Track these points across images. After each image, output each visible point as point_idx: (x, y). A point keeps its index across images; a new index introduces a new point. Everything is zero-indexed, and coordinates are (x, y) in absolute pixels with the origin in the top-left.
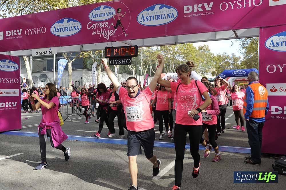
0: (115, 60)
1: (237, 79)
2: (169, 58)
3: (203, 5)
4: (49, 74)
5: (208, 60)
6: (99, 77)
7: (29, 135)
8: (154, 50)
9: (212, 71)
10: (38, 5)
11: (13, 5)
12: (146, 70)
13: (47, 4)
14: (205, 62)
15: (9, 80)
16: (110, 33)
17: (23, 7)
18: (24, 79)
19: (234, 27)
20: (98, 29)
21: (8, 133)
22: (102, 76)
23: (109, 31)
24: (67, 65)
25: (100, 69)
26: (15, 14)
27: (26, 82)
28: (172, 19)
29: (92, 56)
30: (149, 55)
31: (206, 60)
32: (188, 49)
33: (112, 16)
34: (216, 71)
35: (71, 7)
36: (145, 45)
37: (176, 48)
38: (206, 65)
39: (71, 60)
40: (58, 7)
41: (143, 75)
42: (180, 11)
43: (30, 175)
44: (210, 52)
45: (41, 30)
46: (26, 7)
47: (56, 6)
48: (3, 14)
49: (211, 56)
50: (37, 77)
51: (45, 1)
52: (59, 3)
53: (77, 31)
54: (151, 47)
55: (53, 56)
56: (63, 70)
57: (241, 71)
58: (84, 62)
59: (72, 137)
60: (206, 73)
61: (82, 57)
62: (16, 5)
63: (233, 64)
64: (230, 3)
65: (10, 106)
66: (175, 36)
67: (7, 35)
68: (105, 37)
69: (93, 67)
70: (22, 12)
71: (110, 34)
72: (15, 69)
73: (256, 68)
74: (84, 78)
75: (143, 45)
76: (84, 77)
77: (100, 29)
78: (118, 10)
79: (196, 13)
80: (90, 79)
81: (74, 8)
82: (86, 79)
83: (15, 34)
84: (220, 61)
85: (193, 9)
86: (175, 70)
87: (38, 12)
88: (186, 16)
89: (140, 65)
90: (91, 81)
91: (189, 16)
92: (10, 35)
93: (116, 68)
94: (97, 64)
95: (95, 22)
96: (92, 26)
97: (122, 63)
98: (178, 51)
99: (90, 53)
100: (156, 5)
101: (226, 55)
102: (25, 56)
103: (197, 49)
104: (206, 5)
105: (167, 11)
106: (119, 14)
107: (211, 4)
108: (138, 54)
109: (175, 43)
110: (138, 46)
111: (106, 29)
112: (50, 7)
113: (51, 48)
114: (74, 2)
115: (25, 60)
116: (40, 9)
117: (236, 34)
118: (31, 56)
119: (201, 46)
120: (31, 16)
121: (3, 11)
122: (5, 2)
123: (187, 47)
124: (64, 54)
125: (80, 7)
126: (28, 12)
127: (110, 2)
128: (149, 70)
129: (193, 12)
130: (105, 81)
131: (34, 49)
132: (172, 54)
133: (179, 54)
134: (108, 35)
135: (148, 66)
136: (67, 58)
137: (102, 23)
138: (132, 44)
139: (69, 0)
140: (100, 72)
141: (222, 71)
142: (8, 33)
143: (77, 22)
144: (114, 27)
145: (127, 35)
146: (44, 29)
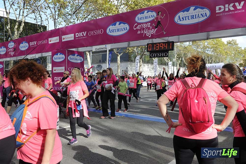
0: (155, 54)
2: (198, 52)
3: (234, 5)
4: (103, 65)
5: (235, 53)
6: (141, 67)
8: (186, 45)
9: (239, 63)
10: (97, 13)
11: (80, 15)
12: (179, 62)
13: (103, 12)
14: (233, 55)
16: (152, 32)
17: (87, 16)
18: (86, 68)
22: (143, 67)
23: (151, 30)
25: (141, 61)
26: (81, 21)
28: (205, 18)
29: (136, 51)
30: (182, 50)
31: (233, 53)
32: (217, 44)
33: (153, 18)
35: (121, 13)
36: (180, 40)
37: (206, 43)
38: (234, 57)
39: (120, 55)
41: (176, 66)
42: (213, 11)
44: (238, 46)
45: (99, 32)
47: (110, 13)
48: (73, 22)
49: (239, 50)
50: (94, 67)
51: (102, 10)
52: (112, 11)
53: (126, 31)
54: (184, 43)
55: (107, 51)
58: (129, 56)
59: (120, 114)
61: (128, 51)
62: (82, 15)
66: (207, 32)
67: (76, 37)
68: (148, 35)
71: (152, 33)
72: (81, 61)
75: (178, 40)
76: (129, 68)
77: (143, 29)
78: (159, 13)
79: (227, 12)
80: (133, 69)
81: (123, 13)
82: (131, 69)
83: (82, 36)
87: (96, 19)
88: (218, 15)
89: (174, 58)
91: (221, 14)
92: (78, 36)
93: (156, 60)
94: (139, 57)
95: (140, 24)
96: (137, 27)
97: (161, 56)
98: (208, 45)
99: (134, 48)
100: (191, 7)
102: (87, 51)
103: (226, 43)
104: (237, 4)
105: (201, 12)
106: (159, 17)
107: (242, 3)
108: (174, 48)
109: (207, 38)
110: (174, 42)
111: (149, 29)
112: (105, 14)
113: (106, 45)
114: (123, 9)
115: (87, 55)
116: (98, 16)
118: (91, 52)
119: (229, 41)
120: (93, 21)
121: (73, 19)
122: (75, 12)
123: (217, 42)
124: (114, 49)
125: (127, 12)
126: (90, 19)
127: (152, 7)
128: (181, 62)
129: (224, 11)
130: (145, 70)
131: (94, 46)
132: (202, 49)
133: (209, 48)
134: (150, 34)
135: (181, 59)
136: (117, 53)
137: (145, 24)
138: (169, 40)
139: (120, 8)
140: (142, 63)
142: (77, 34)
143: (126, 24)
144: (155, 27)
145: (166, 32)
146: (102, 31)
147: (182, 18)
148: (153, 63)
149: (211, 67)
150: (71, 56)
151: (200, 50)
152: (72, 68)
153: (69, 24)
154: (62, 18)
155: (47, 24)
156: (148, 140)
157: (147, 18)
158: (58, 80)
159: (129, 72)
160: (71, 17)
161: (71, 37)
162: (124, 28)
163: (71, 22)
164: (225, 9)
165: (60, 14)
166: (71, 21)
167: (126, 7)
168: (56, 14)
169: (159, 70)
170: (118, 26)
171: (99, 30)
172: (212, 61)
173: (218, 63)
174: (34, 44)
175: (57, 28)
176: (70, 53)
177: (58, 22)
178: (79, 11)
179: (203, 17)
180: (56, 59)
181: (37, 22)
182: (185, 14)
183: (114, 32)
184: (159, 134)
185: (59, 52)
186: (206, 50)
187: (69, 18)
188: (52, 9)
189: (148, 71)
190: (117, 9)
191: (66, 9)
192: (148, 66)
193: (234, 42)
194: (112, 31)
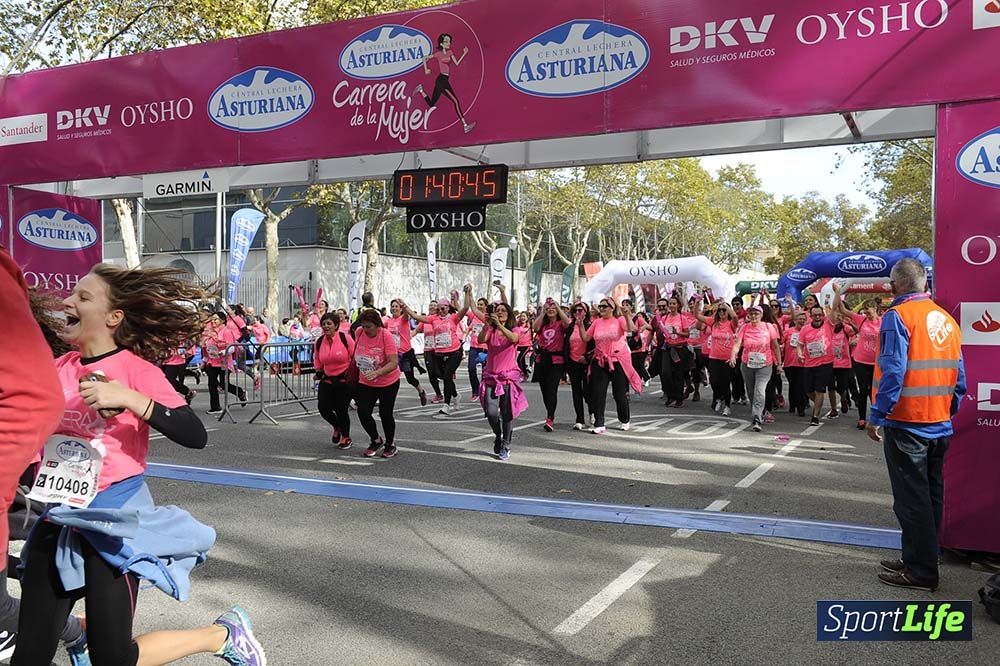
0: (429, 215)
1: (855, 286)
2: (613, 210)
3: (738, 26)
4: (200, 262)
5: (751, 218)
6: (372, 273)
8: (563, 180)
9: (765, 257)
10: (165, 22)
11: (81, 23)
12: (536, 251)
13: (196, 19)
14: (742, 224)
15: (64, 280)
16: (413, 120)
17: (117, 31)
19: (846, 104)
20: (371, 106)
22: (383, 270)
23: (407, 112)
24: (262, 231)
25: (375, 248)
26: (87, 54)
28: (629, 72)
29: (349, 201)
30: (544, 199)
31: (744, 216)
32: (682, 179)
33: (419, 61)
34: (782, 255)
35: (279, 29)
37: (640, 174)
38: (744, 235)
39: (277, 213)
40: (233, 30)
41: (524, 266)
42: (658, 46)
44: (760, 189)
45: (175, 110)
46: (124, 31)
47: (229, 27)
49: (764, 204)
51: (190, 10)
52: (239, 17)
53: (300, 111)
54: (552, 172)
55: (216, 199)
56: (247, 249)
57: (868, 257)
58: (319, 222)
59: (276, 480)
60: (744, 263)
61: (313, 201)
62: (91, 24)
63: (841, 232)
64: (834, 16)
66: (640, 132)
67: (60, 127)
68: (395, 133)
70: (111, 47)
71: (413, 124)
72: (86, 244)
73: (923, 247)
74: (319, 276)
75: (526, 161)
76: (319, 274)
77: (377, 107)
78: (441, 40)
79: (711, 52)
80: (340, 280)
81: (287, 33)
82: (328, 280)
83: (89, 123)
84: (795, 222)
85: (703, 36)
86: (635, 251)
87: (164, 48)
88: (677, 63)
89: (514, 232)
90: (344, 286)
91: (690, 62)
92: (69, 125)
93: (432, 241)
94: (366, 230)
95: (360, 83)
96: (350, 97)
97: (453, 225)
98: (647, 184)
99: (342, 189)
100: (572, 23)
101: (816, 199)
102: (118, 197)
103: (716, 177)
104: (747, 23)
105: (613, 45)
106: (445, 56)
107: (767, 21)
108: (509, 193)
109: (639, 157)
110: (507, 167)
111: (399, 106)
112: (206, 28)
113: (208, 170)
114: (288, 14)
115: (119, 213)
116: (172, 38)
117: (853, 126)
118: (140, 199)
119: (728, 167)
120: (142, 60)
121: (50, 43)
122: (56, 11)
123: (681, 172)
124: (250, 192)
125: (309, 30)
126: (132, 49)
127: (414, 14)
128: (545, 251)
129: (701, 49)
130: (390, 286)
131: (150, 173)
132: (624, 197)
133: (652, 196)
134: (404, 128)
135: (540, 237)
136: (264, 208)
137: (384, 85)
138: (488, 159)
139: (273, 7)
140: (376, 256)
141: (801, 257)
142: (65, 117)
143: (298, 83)
144: (427, 98)
145: (471, 126)
146: (185, 106)
147: (540, 70)
149: (662, 273)
150: (33, 219)
151: (617, 203)
152: (40, 277)
153: (26, 65)
157: (391, 58)
160: (36, 33)
161: (34, 129)
162: (289, 98)
164: (703, 42)
166: (37, 52)
167: (305, 5)
170: (263, 86)
171: (172, 102)
172: (663, 249)
173: (688, 255)
176: (28, 203)
178: (76, 4)
179: (621, 69)
182: (551, 54)
183: (242, 114)
186: (641, 203)
187: (25, 38)
189: (406, 292)
190: (260, 11)
192: (404, 265)
193: (745, 175)
194: (235, 109)
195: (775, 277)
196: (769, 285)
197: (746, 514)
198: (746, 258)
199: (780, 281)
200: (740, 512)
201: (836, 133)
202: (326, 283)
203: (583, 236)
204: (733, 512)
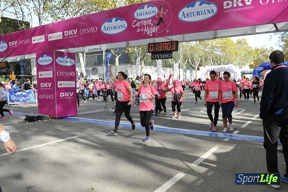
0: (157, 55)
2: (206, 52)
4: (99, 68)
5: (246, 53)
7: (83, 121)
8: (193, 44)
9: (249, 64)
10: (90, 7)
11: (70, 8)
12: (185, 64)
14: (243, 55)
15: (67, 74)
16: (153, 30)
17: (78, 10)
18: (79, 72)
19: (274, 21)
20: (142, 26)
21: (66, 118)
22: (145, 69)
23: (152, 28)
24: (114, 60)
25: (143, 64)
26: (71, 16)
27: (81, 75)
28: (211, 14)
29: (136, 51)
30: (188, 50)
31: (243, 53)
32: (226, 43)
33: (155, 14)
34: (254, 63)
35: (118, 7)
36: (185, 40)
37: (214, 42)
38: (244, 58)
39: (118, 56)
41: (182, 68)
42: (220, 7)
43: (85, 155)
44: (248, 45)
45: (93, 30)
46: (80, 10)
47: (106, 7)
48: (62, 17)
49: (249, 50)
50: (89, 70)
52: (108, 5)
53: (124, 29)
54: (190, 42)
55: (103, 52)
58: (129, 57)
60: (243, 66)
61: (127, 52)
65: (68, 95)
66: (215, 31)
67: (65, 35)
68: (149, 33)
69: (137, 61)
70: (77, 14)
71: (153, 31)
72: (72, 64)
75: (184, 40)
76: (129, 70)
77: (144, 27)
78: (161, 8)
79: (235, 8)
80: (134, 72)
81: (121, 8)
82: (131, 72)
83: (72, 34)
84: (258, 54)
85: (233, 3)
86: (213, 63)
87: (90, 14)
88: (225, 11)
89: (180, 59)
90: (135, 74)
91: (229, 11)
92: (68, 34)
93: (159, 62)
94: (141, 59)
95: (139, 20)
96: (137, 24)
97: (164, 57)
98: (216, 45)
99: (134, 48)
100: (196, 2)
101: (265, 48)
102: (79, 52)
103: (236, 42)
105: (207, 7)
106: (162, 12)
108: (178, 48)
109: (215, 37)
110: (178, 42)
111: (150, 26)
112: (100, 8)
113: (101, 45)
114: (121, 3)
115: (80, 56)
116: (92, 11)
117: (276, 27)
118: (84, 53)
119: (239, 40)
120: (84, 17)
121: (62, 14)
122: (64, 6)
123: (226, 41)
124: (111, 50)
125: (126, 7)
126: (82, 14)
127: (153, 2)
128: (188, 63)
129: (232, 7)
131: (87, 46)
132: (210, 48)
133: (217, 48)
134: (151, 32)
135: (187, 60)
136: (115, 54)
137: (145, 21)
138: (173, 39)
139: (117, 1)
140: (143, 66)
141: (260, 64)
142: (66, 33)
143: (124, 21)
144: (157, 24)
145: (169, 31)
146: (95, 28)
147: (187, 14)
148: (156, 66)
149: (220, 69)
150: (59, 58)
151: (208, 50)
153: (57, 20)
154: (49, 13)
155: (30, 20)
156: (151, 152)
157: (147, 13)
158: (45, 86)
159: (129, 75)
160: (59, 12)
161: (59, 36)
162: (121, 25)
163: (59, 18)
164: (233, 5)
165: (46, 8)
166: (59, 16)
168: (41, 8)
169: (163, 73)
170: (115, 23)
171: (92, 28)
173: (227, 64)
174: (14, 45)
175: (43, 24)
176: (58, 54)
177: (43, 17)
178: (69, 4)
179: (210, 14)
180: (42, 61)
181: (17, 17)
182: (190, 10)
183: (109, 30)
184: (163, 145)
185: (46, 54)
186: (215, 50)
187: (57, 13)
188: (35, 2)
190: (113, 3)
191: (53, 2)
192: (150, 68)
193: (244, 42)
194: (107, 29)
195: (252, 70)
196: (250, 72)
197: (244, 135)
198: (244, 64)
199: (254, 71)
200: (242, 134)
201: (271, 29)
202: (130, 73)
203: (198, 59)
204: (240, 134)
